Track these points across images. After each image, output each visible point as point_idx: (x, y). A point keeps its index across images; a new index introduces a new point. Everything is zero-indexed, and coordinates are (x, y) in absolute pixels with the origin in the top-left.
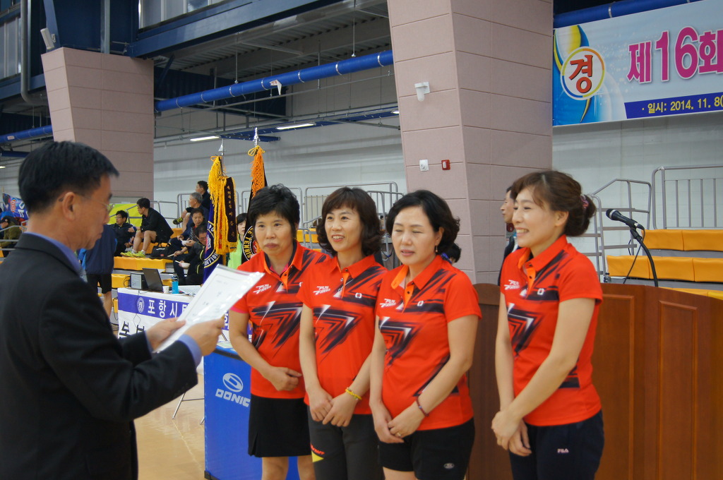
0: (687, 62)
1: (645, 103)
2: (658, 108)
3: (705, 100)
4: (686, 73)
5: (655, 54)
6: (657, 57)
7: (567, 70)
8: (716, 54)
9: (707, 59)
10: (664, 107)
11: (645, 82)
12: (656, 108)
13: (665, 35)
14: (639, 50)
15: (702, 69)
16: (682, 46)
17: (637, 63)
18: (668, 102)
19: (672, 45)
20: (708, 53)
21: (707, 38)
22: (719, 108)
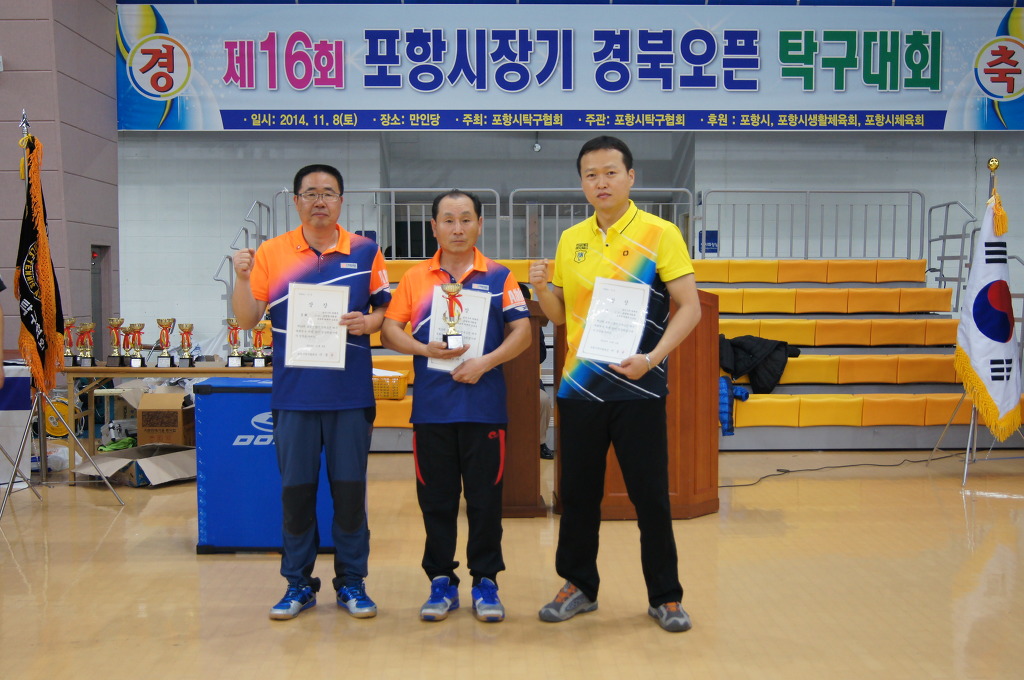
0: (300, 72)
1: (248, 113)
2: (265, 120)
3: (322, 117)
4: (299, 84)
5: (258, 56)
6: (262, 61)
7: (137, 61)
8: (334, 67)
9: (324, 71)
10: (272, 120)
11: (247, 87)
12: (262, 119)
13: (272, 36)
14: (238, 49)
15: (318, 82)
16: (293, 52)
17: (236, 64)
18: (277, 114)
19: (281, 49)
20: (324, 64)
21: (323, 48)
22: (339, 127)
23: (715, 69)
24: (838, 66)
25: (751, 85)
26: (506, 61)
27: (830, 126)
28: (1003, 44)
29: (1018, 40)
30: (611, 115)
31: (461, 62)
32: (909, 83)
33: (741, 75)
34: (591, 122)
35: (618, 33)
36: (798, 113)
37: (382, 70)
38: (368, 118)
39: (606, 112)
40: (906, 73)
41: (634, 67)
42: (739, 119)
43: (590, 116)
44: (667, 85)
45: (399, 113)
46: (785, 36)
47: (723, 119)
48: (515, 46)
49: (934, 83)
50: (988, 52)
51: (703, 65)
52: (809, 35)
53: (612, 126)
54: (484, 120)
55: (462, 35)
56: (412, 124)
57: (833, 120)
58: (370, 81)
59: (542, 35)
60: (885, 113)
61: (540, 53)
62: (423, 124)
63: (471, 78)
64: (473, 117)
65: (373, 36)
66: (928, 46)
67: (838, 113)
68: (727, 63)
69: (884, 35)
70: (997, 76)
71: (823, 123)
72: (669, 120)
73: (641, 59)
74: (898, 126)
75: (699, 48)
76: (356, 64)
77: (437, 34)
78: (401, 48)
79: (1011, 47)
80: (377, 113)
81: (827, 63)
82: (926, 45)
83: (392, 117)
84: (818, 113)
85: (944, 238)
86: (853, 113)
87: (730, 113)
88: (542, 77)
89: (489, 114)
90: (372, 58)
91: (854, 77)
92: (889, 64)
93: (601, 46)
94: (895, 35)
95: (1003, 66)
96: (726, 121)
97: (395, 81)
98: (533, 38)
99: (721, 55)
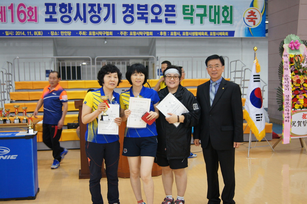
0: (22, 17)
1: (4, 31)
2: (10, 33)
3: (30, 32)
4: (22, 21)
5: (8, 11)
6: (9, 13)
8: (34, 15)
9: (31, 17)
10: (13, 33)
11: (3, 22)
12: (9, 33)
13: (12, 4)
15: (28, 20)
16: (20, 10)
18: (14, 31)
19: (15, 9)
20: (31, 14)
21: (30, 9)
22: (36, 36)
23: (162, 17)
24: (201, 16)
25: (173, 22)
26: (93, 14)
27: (199, 36)
28: (252, 10)
29: (257, 9)
30: (129, 32)
31: (78, 14)
32: (223, 22)
33: (170, 19)
34: (122, 34)
35: (130, 5)
36: (189, 31)
37: (51, 17)
38: (46, 33)
39: (127, 31)
40: (222, 19)
41: (136, 16)
42: (170, 33)
43: (122, 32)
44: (147, 22)
45: (57, 31)
46: (184, 7)
47: (165, 33)
48: (96, 9)
49: (231, 22)
50: (247, 12)
51: (158, 16)
52: (192, 6)
53: (129, 35)
54: (86, 33)
55: (78, 5)
56: (62, 35)
57: (200, 34)
58: (47, 20)
59: (105, 5)
60: (216, 32)
61: (104, 11)
62: (65, 35)
63: (81, 19)
64: (82, 33)
65: (47, 5)
66: (229, 10)
67: (201, 31)
68: (166, 15)
69: (215, 6)
70: (250, 20)
71: (197, 35)
72: (148, 33)
73: (138, 13)
74: (220, 36)
75: (157, 10)
76: (42, 14)
77: (70, 4)
78: (57, 9)
79: (254, 11)
80: (50, 31)
81: (198, 15)
82: (228, 10)
83: (55, 32)
84: (195, 31)
85: (235, 71)
86: (206, 31)
87: (167, 31)
88: (105, 19)
89: (88, 32)
90: (47, 12)
91: (206, 20)
92: (217, 16)
93: (125, 9)
94: (219, 7)
95: (252, 17)
96: (166, 34)
97: (55, 20)
98: (102, 6)
99: (164, 12)
